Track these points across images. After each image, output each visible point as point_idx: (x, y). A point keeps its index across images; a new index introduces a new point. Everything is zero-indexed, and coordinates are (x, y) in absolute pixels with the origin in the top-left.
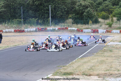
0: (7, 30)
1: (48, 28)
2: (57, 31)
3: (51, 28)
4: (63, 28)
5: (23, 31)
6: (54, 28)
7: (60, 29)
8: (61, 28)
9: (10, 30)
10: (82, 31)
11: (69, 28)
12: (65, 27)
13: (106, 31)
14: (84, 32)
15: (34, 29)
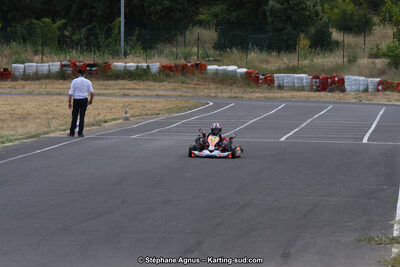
1: (119, 65)
2: (156, 78)
3: (132, 65)
4: (184, 67)
5: (5, 75)
6: (144, 65)
7: (170, 68)
8: (177, 67)
10: (269, 81)
11: (212, 67)
12: (194, 60)
13: (380, 83)
14: (280, 87)
15: (55, 66)
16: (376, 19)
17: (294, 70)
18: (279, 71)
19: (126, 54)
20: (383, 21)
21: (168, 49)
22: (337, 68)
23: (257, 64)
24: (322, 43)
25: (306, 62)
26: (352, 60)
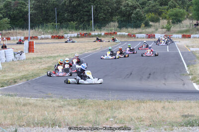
0: (43, 36)
1: (93, 33)
3: (97, 33)
4: (111, 33)
5: (62, 37)
6: (100, 33)
7: (107, 34)
8: (109, 33)
9: (46, 36)
10: (134, 36)
11: (118, 33)
12: (113, 31)
13: (165, 36)
14: (137, 38)
15: (76, 35)
16: (161, 18)
17: (141, 33)
18: (137, 33)
19: (94, 31)
20: (162, 19)
21: (106, 28)
22: (152, 32)
23: (130, 31)
24: (147, 25)
25: (143, 31)
26: (157, 30)
